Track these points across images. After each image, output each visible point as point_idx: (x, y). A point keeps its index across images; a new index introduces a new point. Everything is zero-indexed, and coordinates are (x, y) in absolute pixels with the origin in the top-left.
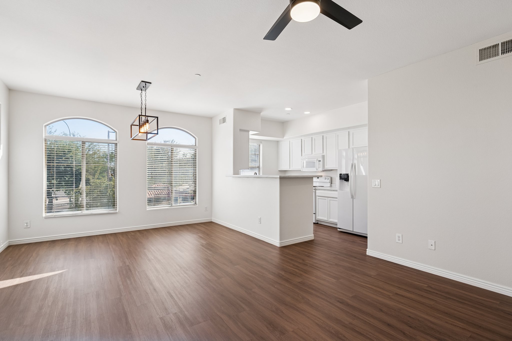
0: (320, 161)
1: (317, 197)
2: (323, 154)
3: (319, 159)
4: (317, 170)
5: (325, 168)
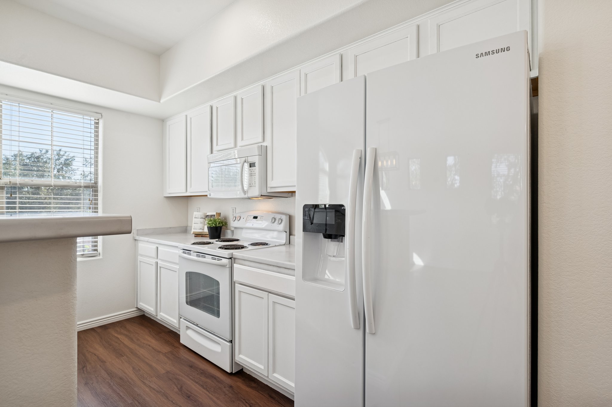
0: (252, 165)
1: (238, 287)
2: (265, 144)
3: (251, 160)
4: (245, 194)
5: (268, 186)
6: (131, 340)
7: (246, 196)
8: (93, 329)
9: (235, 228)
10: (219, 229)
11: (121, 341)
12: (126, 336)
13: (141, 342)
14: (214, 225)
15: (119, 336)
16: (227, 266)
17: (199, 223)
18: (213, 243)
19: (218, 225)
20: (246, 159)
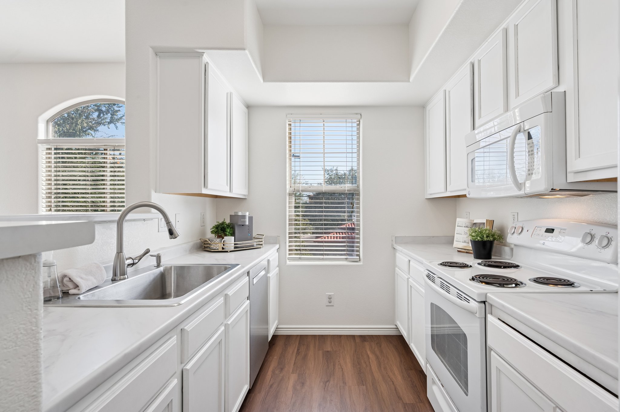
2: (560, 89)
4: (521, 189)
5: (569, 170)
6: (379, 365)
7: (522, 193)
8: (353, 337)
9: (515, 245)
10: (488, 245)
11: (370, 362)
12: (377, 358)
13: (387, 373)
14: (479, 238)
15: (371, 356)
16: (477, 315)
17: (463, 233)
18: (471, 266)
19: (485, 239)
20: (520, 126)
